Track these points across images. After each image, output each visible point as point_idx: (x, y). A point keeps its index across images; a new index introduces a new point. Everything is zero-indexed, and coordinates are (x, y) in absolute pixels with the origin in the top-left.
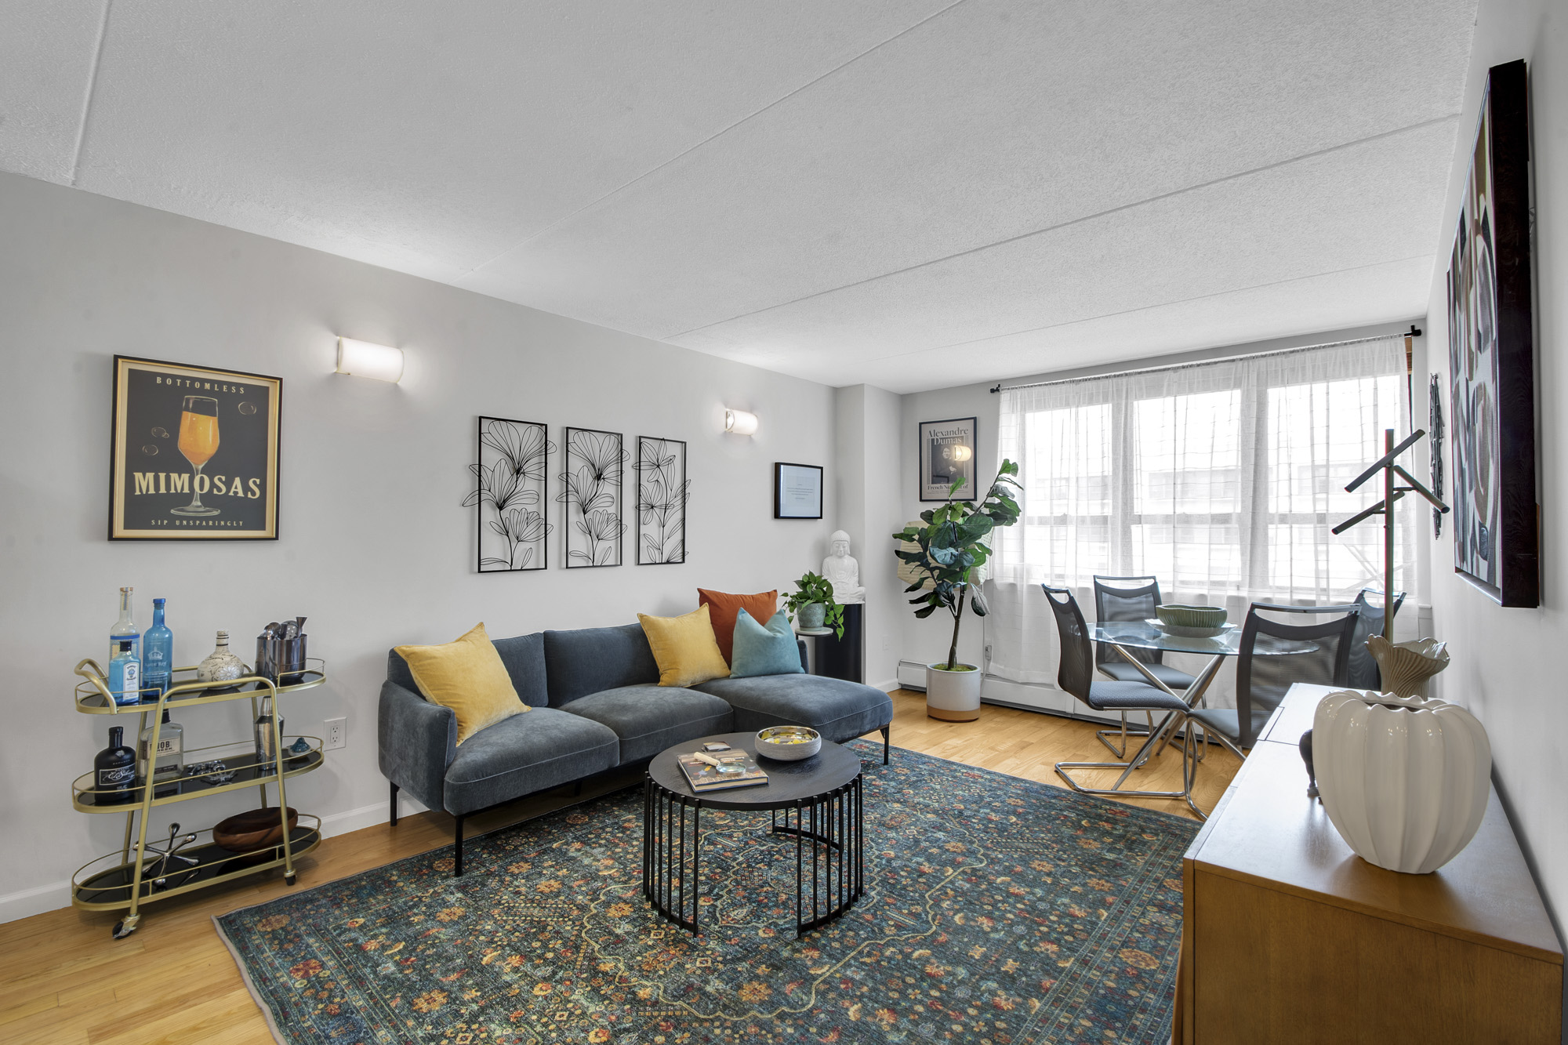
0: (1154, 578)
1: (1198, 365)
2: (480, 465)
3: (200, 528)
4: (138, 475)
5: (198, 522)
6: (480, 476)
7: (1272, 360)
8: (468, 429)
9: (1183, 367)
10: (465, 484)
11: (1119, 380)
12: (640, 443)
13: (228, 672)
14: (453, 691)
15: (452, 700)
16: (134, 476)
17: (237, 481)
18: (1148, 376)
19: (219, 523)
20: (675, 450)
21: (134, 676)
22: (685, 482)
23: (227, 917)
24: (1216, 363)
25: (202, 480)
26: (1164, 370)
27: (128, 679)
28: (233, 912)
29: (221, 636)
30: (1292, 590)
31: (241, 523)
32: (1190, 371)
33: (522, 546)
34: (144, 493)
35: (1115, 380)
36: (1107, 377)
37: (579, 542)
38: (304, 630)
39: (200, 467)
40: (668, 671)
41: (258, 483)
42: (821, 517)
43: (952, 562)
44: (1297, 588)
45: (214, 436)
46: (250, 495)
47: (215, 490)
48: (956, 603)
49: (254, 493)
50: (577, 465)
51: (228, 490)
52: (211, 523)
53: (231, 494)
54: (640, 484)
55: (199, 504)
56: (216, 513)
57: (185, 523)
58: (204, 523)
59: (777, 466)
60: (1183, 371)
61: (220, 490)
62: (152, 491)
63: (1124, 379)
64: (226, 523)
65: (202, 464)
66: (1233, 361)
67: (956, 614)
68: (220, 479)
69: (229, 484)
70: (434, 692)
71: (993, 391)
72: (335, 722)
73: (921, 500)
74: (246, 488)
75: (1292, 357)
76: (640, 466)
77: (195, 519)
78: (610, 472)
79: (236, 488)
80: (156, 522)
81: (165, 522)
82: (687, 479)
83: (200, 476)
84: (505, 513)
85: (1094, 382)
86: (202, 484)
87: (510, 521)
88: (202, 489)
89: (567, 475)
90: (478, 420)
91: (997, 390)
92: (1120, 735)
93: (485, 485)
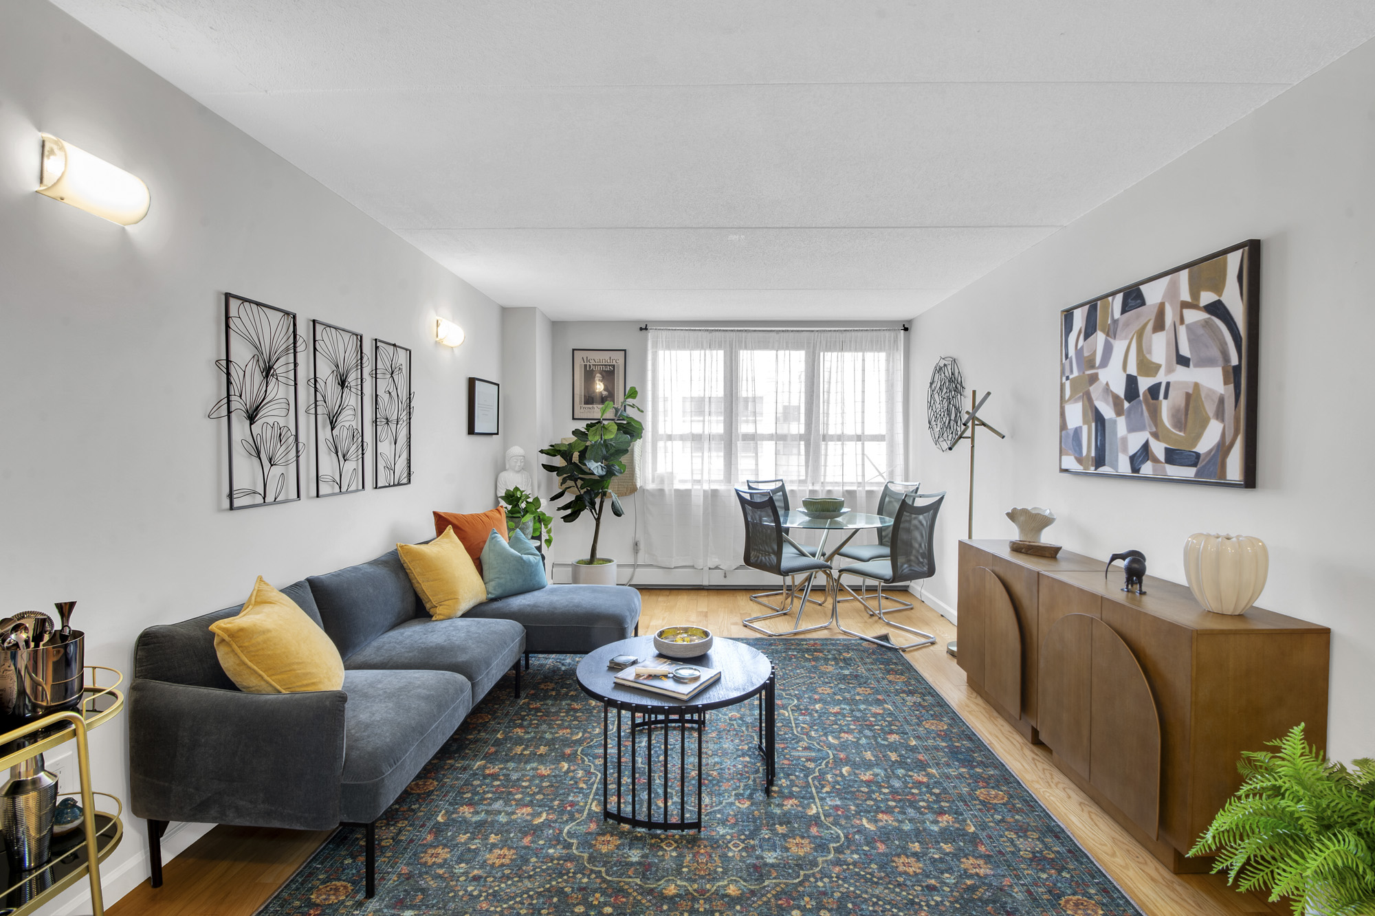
0: (782, 480)
1: (792, 331)
2: (228, 361)
6: (228, 374)
7: (834, 334)
8: (211, 312)
9: (783, 331)
10: (208, 387)
11: (740, 333)
12: (377, 348)
14: (303, 671)
15: (305, 682)
18: (761, 334)
20: (402, 358)
22: (410, 394)
24: (802, 331)
26: (771, 331)
30: (843, 484)
32: (787, 334)
33: (277, 471)
35: (738, 333)
36: (732, 331)
37: (328, 464)
38: (75, 624)
40: (446, 603)
42: (497, 434)
43: (604, 473)
44: (846, 483)
48: (597, 507)
50: (325, 371)
54: (376, 396)
59: (472, 382)
60: (782, 334)
63: (744, 334)
66: (813, 331)
67: (596, 517)
70: (273, 677)
71: (641, 329)
73: (573, 419)
75: (845, 334)
76: (376, 374)
78: (352, 378)
82: (412, 392)
84: (256, 428)
85: (723, 333)
87: (262, 438)
89: (316, 381)
90: (223, 297)
91: (646, 329)
92: (782, 594)
93: (235, 390)
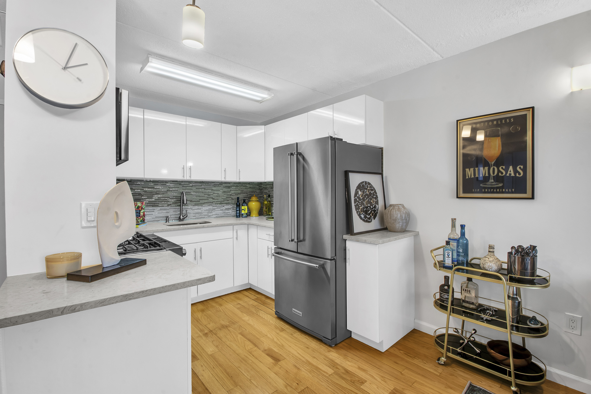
3: (493, 192)
4: (467, 170)
5: (492, 190)
13: (491, 266)
16: (466, 170)
17: (511, 168)
19: (502, 190)
21: (449, 256)
23: (475, 387)
25: (494, 169)
27: (447, 257)
28: (478, 387)
29: (491, 247)
31: (513, 190)
34: (470, 177)
39: (493, 163)
41: (522, 168)
45: (499, 146)
46: (517, 175)
47: (500, 173)
49: (520, 174)
51: (506, 173)
52: (498, 190)
53: (508, 175)
55: (493, 181)
56: (501, 185)
57: (486, 190)
58: (495, 190)
61: (502, 173)
62: (473, 176)
64: (505, 190)
65: (493, 161)
68: (502, 168)
69: (506, 170)
72: (573, 317)
74: (516, 171)
77: (491, 188)
79: (510, 172)
80: (475, 190)
81: (478, 190)
83: (493, 167)
86: (494, 171)
88: (494, 173)
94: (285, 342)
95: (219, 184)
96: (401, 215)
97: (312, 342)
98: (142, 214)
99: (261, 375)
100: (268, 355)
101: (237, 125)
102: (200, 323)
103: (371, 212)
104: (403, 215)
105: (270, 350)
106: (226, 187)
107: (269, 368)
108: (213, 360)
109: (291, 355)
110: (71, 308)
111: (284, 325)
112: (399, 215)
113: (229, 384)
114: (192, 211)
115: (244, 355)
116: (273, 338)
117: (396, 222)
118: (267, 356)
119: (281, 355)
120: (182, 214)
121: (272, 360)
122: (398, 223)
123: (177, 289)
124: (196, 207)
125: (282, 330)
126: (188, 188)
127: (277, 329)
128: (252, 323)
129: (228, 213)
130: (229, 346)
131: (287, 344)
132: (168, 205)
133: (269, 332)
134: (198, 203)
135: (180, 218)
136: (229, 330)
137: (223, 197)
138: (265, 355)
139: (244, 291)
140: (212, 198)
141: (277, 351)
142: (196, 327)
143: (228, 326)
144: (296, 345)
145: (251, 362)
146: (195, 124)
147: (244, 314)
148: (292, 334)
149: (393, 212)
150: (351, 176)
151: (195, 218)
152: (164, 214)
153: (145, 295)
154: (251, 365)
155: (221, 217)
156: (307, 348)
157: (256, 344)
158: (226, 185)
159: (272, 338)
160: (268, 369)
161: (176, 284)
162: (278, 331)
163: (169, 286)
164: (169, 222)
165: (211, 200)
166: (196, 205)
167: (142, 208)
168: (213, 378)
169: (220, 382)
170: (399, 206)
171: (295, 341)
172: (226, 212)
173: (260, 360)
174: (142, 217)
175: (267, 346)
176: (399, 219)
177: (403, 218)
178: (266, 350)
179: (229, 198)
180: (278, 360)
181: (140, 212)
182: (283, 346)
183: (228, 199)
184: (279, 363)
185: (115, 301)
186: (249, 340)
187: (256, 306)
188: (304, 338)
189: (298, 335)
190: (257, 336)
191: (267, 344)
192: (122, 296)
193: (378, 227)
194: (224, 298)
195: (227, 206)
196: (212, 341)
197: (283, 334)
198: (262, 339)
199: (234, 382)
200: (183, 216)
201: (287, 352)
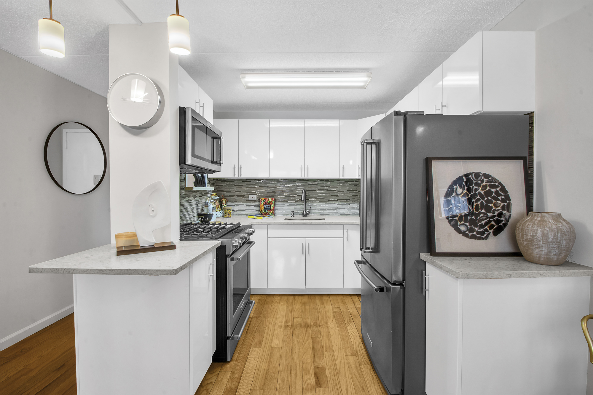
94: (345, 370)
95: (344, 181)
96: (543, 234)
97: (374, 386)
98: (272, 208)
99: (290, 391)
100: (316, 374)
101: (357, 119)
102: (292, 314)
103: (486, 224)
104: (550, 234)
105: (323, 369)
106: (352, 184)
107: (303, 389)
108: (270, 353)
109: (338, 387)
110: (68, 270)
111: (362, 349)
112: (539, 234)
113: (258, 384)
114: (316, 207)
115: (296, 362)
116: (337, 359)
117: (532, 245)
118: (314, 374)
119: (328, 381)
120: (305, 210)
121: (314, 381)
122: (537, 248)
123: (138, 274)
124: (322, 204)
125: (355, 354)
126: (313, 186)
127: (351, 349)
128: (332, 332)
129: (354, 212)
130: (293, 345)
131: (345, 372)
132: (296, 201)
133: (339, 350)
134: (322, 200)
135: (303, 213)
136: (307, 331)
137: (348, 195)
138: (313, 372)
139: (356, 296)
140: (337, 196)
141: (328, 374)
142: (286, 317)
143: (310, 327)
144: (353, 379)
145: (295, 373)
146: (312, 125)
147: (334, 321)
148: (360, 364)
149: (527, 225)
150: (436, 165)
151: (319, 214)
152: (292, 208)
153: (114, 273)
154: (291, 376)
155: (346, 215)
156: (363, 389)
157: (316, 356)
158: (352, 182)
159: (336, 357)
160: (301, 389)
161: (137, 270)
162: (349, 353)
163: (132, 270)
164: (294, 216)
165: (336, 197)
166: (321, 202)
167: (272, 203)
168: (254, 370)
169: (255, 376)
170: (544, 216)
171: (357, 374)
172: (352, 210)
173: (303, 375)
174: (272, 211)
175: (324, 364)
176: (539, 241)
177: (549, 238)
178: (318, 368)
179: (356, 196)
180: (319, 385)
181: (270, 206)
182: (339, 372)
183: (354, 197)
184: (317, 389)
185: (94, 272)
186: (314, 349)
187: (353, 315)
188: (371, 375)
189: (367, 368)
190: (325, 349)
191: (325, 361)
192: (98, 269)
193: (508, 249)
194: (331, 297)
195: (353, 204)
196: (285, 335)
197: (352, 359)
198: (326, 354)
199: (264, 383)
200: (306, 212)
201: (337, 381)
